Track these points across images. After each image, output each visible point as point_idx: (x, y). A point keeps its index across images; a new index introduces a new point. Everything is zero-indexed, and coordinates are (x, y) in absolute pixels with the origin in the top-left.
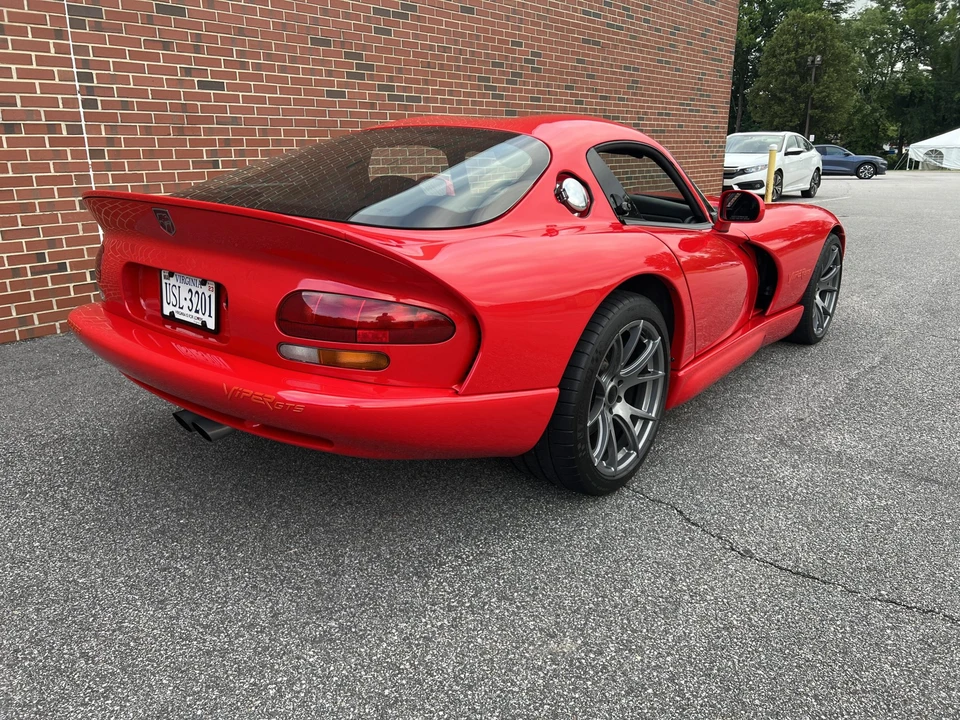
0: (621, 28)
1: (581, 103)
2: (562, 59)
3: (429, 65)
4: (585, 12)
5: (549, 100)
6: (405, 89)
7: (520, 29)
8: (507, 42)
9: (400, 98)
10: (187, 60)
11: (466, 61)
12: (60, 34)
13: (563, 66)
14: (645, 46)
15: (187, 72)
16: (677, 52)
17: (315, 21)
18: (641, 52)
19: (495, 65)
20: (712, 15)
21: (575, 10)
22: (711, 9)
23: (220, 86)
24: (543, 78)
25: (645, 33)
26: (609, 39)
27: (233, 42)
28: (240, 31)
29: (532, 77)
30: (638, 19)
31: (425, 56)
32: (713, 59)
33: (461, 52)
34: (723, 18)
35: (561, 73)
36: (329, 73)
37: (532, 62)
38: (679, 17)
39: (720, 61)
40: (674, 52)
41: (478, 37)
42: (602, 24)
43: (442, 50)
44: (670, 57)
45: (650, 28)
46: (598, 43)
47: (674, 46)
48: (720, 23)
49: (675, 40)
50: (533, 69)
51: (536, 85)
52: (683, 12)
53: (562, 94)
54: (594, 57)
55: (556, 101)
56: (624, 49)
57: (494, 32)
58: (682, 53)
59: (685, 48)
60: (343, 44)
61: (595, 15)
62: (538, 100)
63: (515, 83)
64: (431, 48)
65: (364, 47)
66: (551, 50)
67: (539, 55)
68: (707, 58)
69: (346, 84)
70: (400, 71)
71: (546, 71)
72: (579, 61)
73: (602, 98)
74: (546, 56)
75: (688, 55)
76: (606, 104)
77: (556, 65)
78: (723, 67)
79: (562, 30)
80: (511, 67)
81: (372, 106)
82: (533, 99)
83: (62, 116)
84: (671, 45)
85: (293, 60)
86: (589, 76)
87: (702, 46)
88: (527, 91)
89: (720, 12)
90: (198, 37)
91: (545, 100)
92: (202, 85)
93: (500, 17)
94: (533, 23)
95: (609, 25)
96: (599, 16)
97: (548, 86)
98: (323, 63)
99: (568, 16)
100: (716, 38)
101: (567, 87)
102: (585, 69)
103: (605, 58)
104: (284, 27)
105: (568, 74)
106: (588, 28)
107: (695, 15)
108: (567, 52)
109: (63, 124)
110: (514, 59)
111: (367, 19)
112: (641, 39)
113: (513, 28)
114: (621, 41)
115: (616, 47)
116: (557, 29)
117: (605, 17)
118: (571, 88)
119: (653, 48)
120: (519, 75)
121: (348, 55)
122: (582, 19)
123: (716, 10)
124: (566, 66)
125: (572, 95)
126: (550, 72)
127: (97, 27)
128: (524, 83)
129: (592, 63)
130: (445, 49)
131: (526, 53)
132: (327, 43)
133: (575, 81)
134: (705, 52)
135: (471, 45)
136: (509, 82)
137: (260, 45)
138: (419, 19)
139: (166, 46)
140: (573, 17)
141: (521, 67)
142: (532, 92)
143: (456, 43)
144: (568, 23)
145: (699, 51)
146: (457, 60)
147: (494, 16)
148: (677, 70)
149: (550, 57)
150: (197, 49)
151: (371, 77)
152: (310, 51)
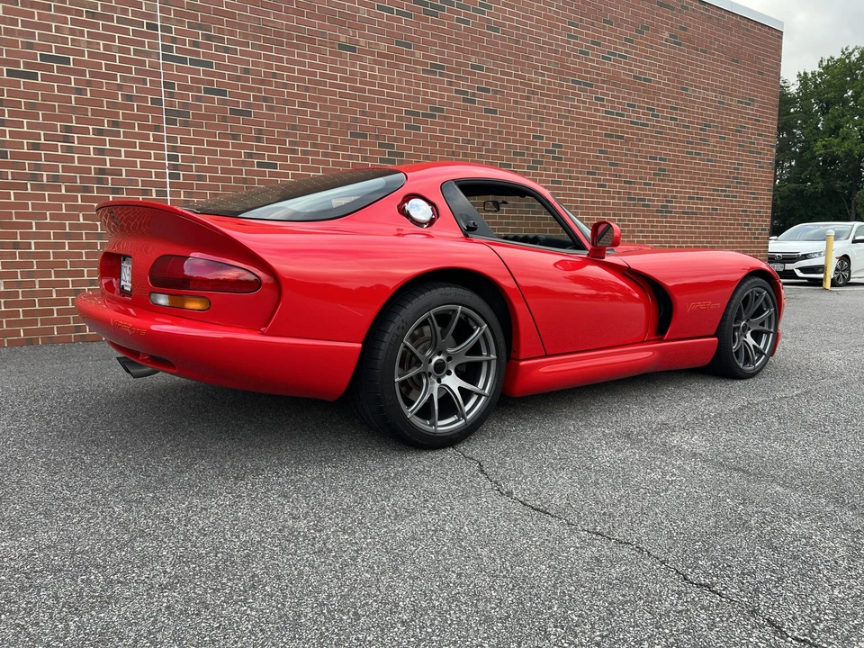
0: (647, 125)
1: (604, 186)
2: (584, 150)
3: (454, 153)
4: (607, 112)
5: (571, 184)
7: (541, 126)
8: (528, 136)
10: (251, 147)
11: (487, 151)
12: (159, 129)
13: (583, 156)
14: (671, 140)
15: (249, 155)
16: (709, 145)
17: (354, 120)
18: (668, 145)
19: (515, 154)
20: (748, 114)
21: (598, 111)
22: (746, 109)
23: (275, 166)
24: (565, 165)
25: (670, 129)
26: (633, 134)
27: (287, 135)
28: (294, 127)
29: (553, 164)
30: (666, 118)
31: (451, 146)
32: (750, 152)
33: (483, 143)
34: (760, 116)
35: (583, 161)
36: (364, 158)
37: (554, 152)
38: (710, 116)
39: (760, 153)
40: (704, 145)
41: (500, 132)
42: (625, 121)
43: (466, 142)
44: (701, 149)
45: (677, 125)
46: (622, 137)
47: (705, 140)
48: (759, 121)
49: (705, 135)
50: (554, 158)
51: (557, 170)
52: (714, 112)
53: (583, 178)
54: (616, 148)
55: (577, 184)
56: (650, 142)
57: (515, 128)
58: (714, 146)
59: (717, 142)
60: (377, 137)
61: (617, 114)
62: (559, 183)
63: (536, 168)
64: (457, 140)
65: (396, 140)
66: (572, 142)
67: (560, 147)
68: (743, 151)
71: (566, 159)
72: (601, 152)
73: (626, 182)
74: (567, 147)
75: (720, 147)
76: (630, 188)
77: (578, 155)
78: (763, 159)
79: (584, 126)
80: (532, 156)
82: (553, 182)
83: (154, 184)
84: (701, 139)
85: (334, 148)
86: (611, 164)
87: (736, 140)
88: (547, 176)
89: (757, 111)
90: (260, 131)
91: (565, 183)
92: (259, 165)
93: (523, 117)
94: (554, 121)
95: (632, 122)
96: (622, 115)
97: (569, 171)
98: (359, 150)
99: (590, 115)
100: (752, 134)
101: (589, 173)
102: (608, 158)
103: (629, 150)
104: (329, 124)
105: (589, 162)
106: (612, 125)
107: (727, 114)
108: (589, 144)
109: (154, 190)
110: (535, 150)
111: (399, 118)
112: (668, 134)
113: (534, 125)
114: (646, 136)
115: (640, 140)
116: (578, 125)
117: (629, 116)
118: (594, 174)
119: (683, 142)
120: (541, 163)
121: (381, 145)
122: (604, 118)
123: (752, 110)
124: (589, 156)
125: (594, 180)
126: (572, 160)
127: (185, 124)
128: (545, 169)
129: (616, 154)
130: (469, 142)
131: (548, 145)
132: (365, 136)
133: (597, 168)
134: (740, 146)
135: (494, 138)
136: (529, 168)
137: (309, 137)
138: (445, 118)
139: (235, 137)
140: (595, 116)
141: (542, 156)
142: (553, 176)
143: (479, 136)
144: (590, 121)
145: (733, 145)
146: (480, 150)
147: (515, 115)
148: (708, 160)
149: (572, 148)
150: (259, 140)
151: (401, 162)
152: (349, 142)
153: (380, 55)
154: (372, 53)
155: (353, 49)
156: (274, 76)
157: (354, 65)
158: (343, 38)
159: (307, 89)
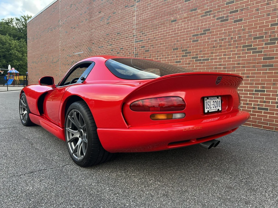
3: (214, 47)
6: (202, 57)
9: (200, 60)
27: (156, 54)
28: (158, 52)
36: (177, 57)
43: (221, 40)
60: (181, 48)
64: (216, 41)
65: (188, 47)
69: (181, 59)
70: (201, 51)
81: (189, 64)
85: (168, 55)
98: (175, 54)
104: (167, 48)
111: (190, 39)
127: (137, 57)
132: (177, 49)
137: (161, 53)
138: (211, 32)
139: (146, 58)
150: (150, 57)
151: (190, 55)
152: (172, 52)
153: (184, 18)
154: (181, 19)
155: (176, 21)
156: (155, 38)
157: (175, 26)
158: (172, 19)
159: (162, 39)
